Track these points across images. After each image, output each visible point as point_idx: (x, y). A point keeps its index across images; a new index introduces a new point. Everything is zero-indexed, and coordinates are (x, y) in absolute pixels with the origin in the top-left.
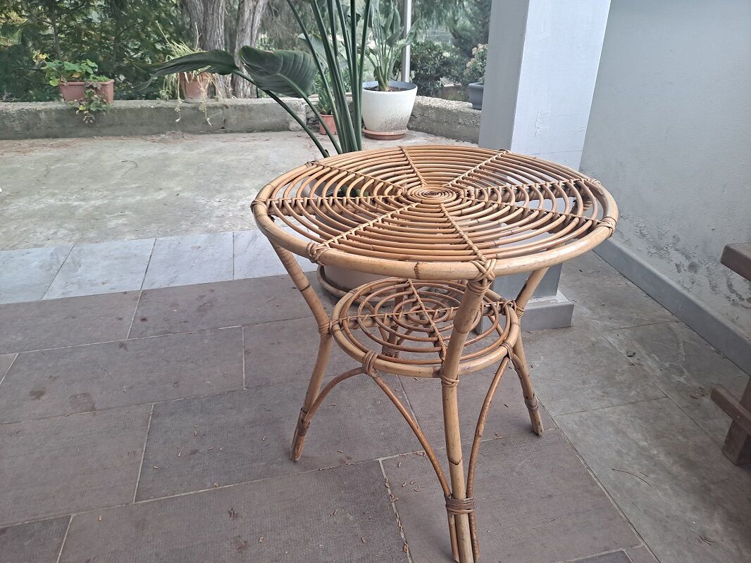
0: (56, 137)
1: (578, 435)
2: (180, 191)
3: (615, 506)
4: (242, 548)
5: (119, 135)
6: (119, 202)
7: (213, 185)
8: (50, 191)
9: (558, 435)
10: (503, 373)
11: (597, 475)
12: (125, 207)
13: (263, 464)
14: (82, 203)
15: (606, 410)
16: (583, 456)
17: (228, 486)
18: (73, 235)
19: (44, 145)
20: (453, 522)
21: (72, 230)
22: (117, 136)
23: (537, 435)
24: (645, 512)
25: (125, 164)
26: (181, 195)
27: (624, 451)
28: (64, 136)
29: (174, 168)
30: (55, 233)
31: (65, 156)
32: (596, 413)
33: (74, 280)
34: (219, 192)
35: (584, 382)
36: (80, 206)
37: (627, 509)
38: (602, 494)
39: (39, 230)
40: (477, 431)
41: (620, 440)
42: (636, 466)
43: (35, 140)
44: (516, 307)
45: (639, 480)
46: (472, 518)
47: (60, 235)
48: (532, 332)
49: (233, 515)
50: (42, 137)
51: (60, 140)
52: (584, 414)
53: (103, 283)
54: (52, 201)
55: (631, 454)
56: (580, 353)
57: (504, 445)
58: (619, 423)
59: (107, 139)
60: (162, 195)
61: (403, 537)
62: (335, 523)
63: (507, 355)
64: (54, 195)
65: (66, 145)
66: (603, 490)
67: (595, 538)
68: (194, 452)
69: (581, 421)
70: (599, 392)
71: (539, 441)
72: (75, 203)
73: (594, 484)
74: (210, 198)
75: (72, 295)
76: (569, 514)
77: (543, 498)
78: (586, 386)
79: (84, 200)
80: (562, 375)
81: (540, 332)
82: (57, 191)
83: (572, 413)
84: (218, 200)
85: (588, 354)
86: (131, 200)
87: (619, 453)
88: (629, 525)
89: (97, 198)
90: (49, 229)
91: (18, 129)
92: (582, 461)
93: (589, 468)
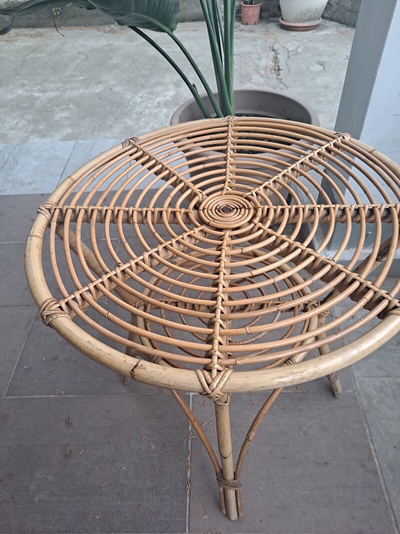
0: (35, 27)
1: (374, 402)
2: (114, 85)
3: (383, 487)
4: (67, 456)
5: (80, 25)
6: (68, 94)
7: (141, 79)
8: (21, 81)
9: (355, 398)
11: (377, 448)
12: (70, 100)
13: (101, 380)
14: (41, 95)
16: (370, 427)
17: (71, 396)
18: (29, 125)
19: (26, 35)
21: (29, 121)
22: (78, 26)
23: (334, 394)
25: (80, 55)
26: (115, 89)
28: (41, 26)
29: (114, 61)
30: (17, 123)
31: (39, 47)
33: (10, 179)
34: (143, 87)
36: (39, 98)
37: (394, 494)
38: (375, 472)
39: (7, 119)
43: (20, 30)
47: (20, 126)
49: (68, 424)
50: (25, 27)
51: (38, 30)
52: (386, 380)
53: (30, 184)
54: (21, 92)
59: (71, 29)
60: (99, 89)
61: (189, 475)
62: (140, 449)
64: (23, 85)
65: (41, 35)
66: (378, 467)
67: (353, 518)
68: (55, 358)
69: (381, 387)
72: (37, 95)
73: (371, 459)
74: (135, 93)
75: (6, 193)
76: (337, 487)
77: (318, 464)
79: (43, 91)
82: (26, 82)
83: (376, 376)
84: (140, 95)
86: (76, 93)
88: (391, 511)
89: (52, 90)
90: (14, 119)
91: (7, 20)
92: (367, 431)
93: (372, 440)
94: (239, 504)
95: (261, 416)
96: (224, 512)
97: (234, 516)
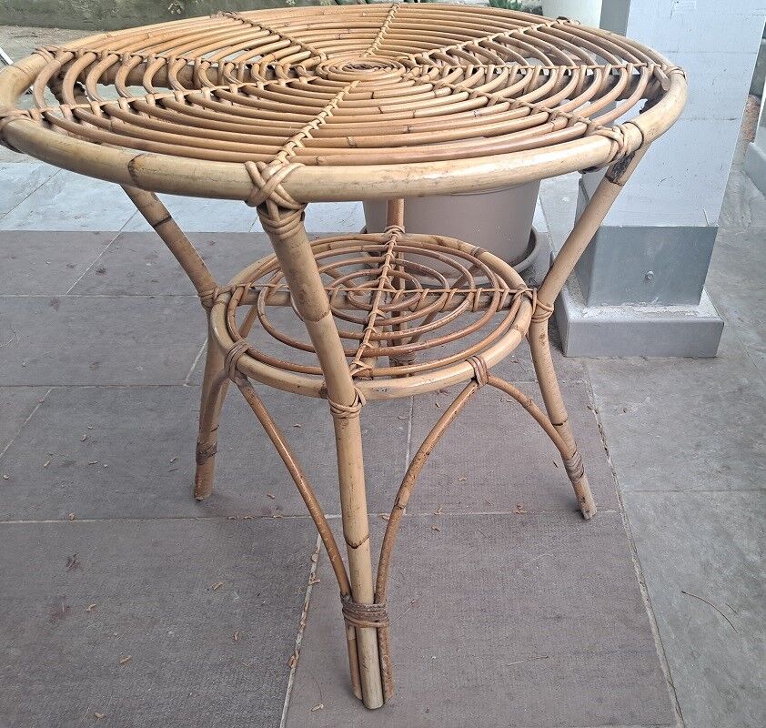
1: (651, 527)
3: (659, 653)
9: (619, 522)
10: (461, 409)
11: (652, 596)
15: (715, 494)
16: (643, 563)
20: (352, 637)
23: (583, 517)
24: (707, 672)
27: (716, 565)
32: (697, 496)
33: (42, 210)
35: (698, 446)
37: (678, 662)
38: (646, 630)
40: (398, 500)
41: (716, 546)
42: (725, 594)
44: (535, 301)
45: (719, 616)
46: (382, 636)
48: (649, 358)
52: (674, 496)
55: (726, 572)
56: (713, 399)
57: (523, 524)
58: (728, 518)
63: (474, 379)
66: (652, 622)
67: (600, 700)
68: (68, 464)
69: (665, 507)
70: (716, 466)
71: (585, 526)
73: (640, 609)
76: (577, 653)
77: (545, 618)
78: (699, 453)
80: (667, 430)
81: (663, 360)
83: (656, 492)
85: (724, 404)
87: (706, 567)
88: (669, 689)
92: (637, 570)
93: (644, 584)
94: (384, 666)
95: (421, 456)
96: (358, 694)
97: (375, 699)
